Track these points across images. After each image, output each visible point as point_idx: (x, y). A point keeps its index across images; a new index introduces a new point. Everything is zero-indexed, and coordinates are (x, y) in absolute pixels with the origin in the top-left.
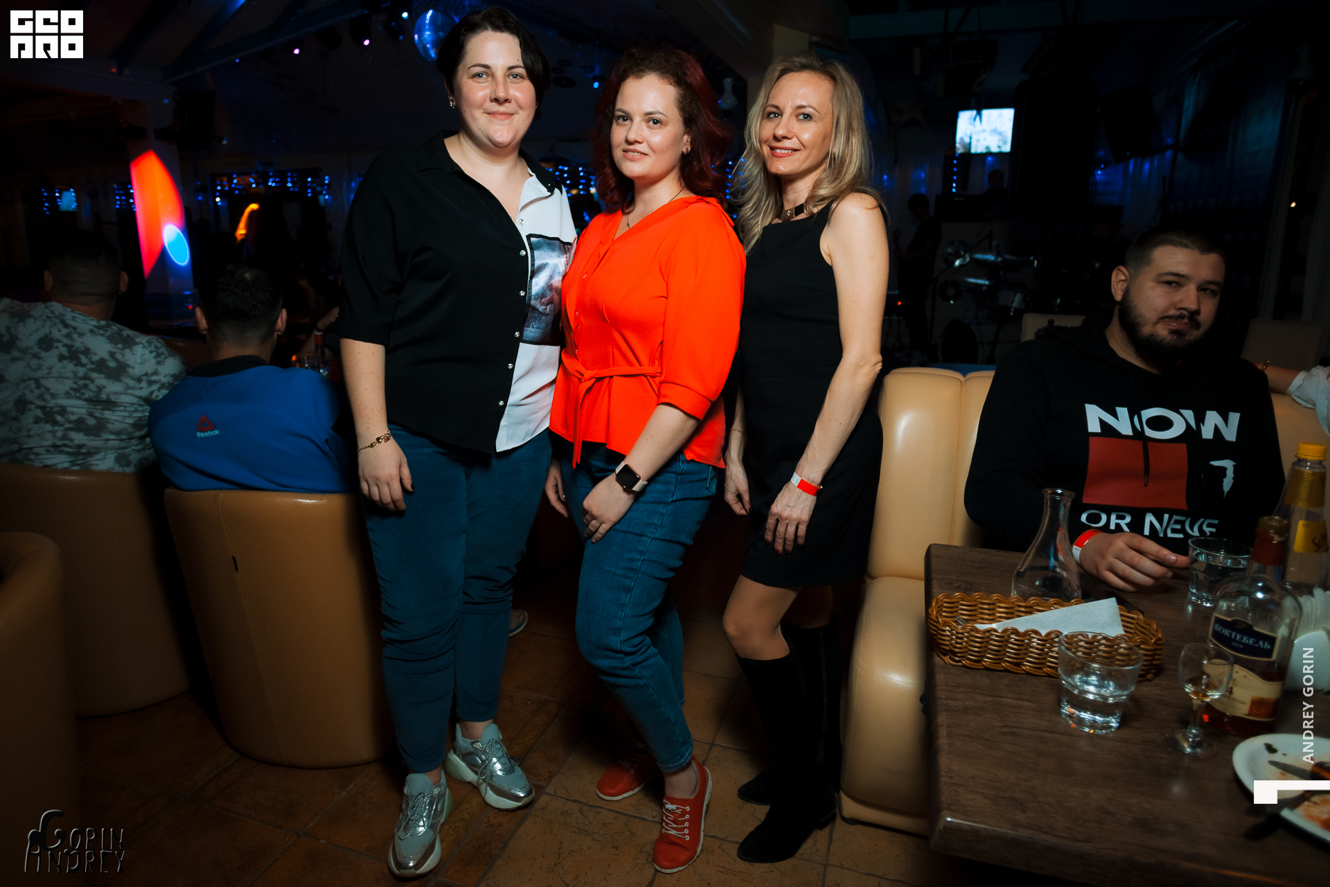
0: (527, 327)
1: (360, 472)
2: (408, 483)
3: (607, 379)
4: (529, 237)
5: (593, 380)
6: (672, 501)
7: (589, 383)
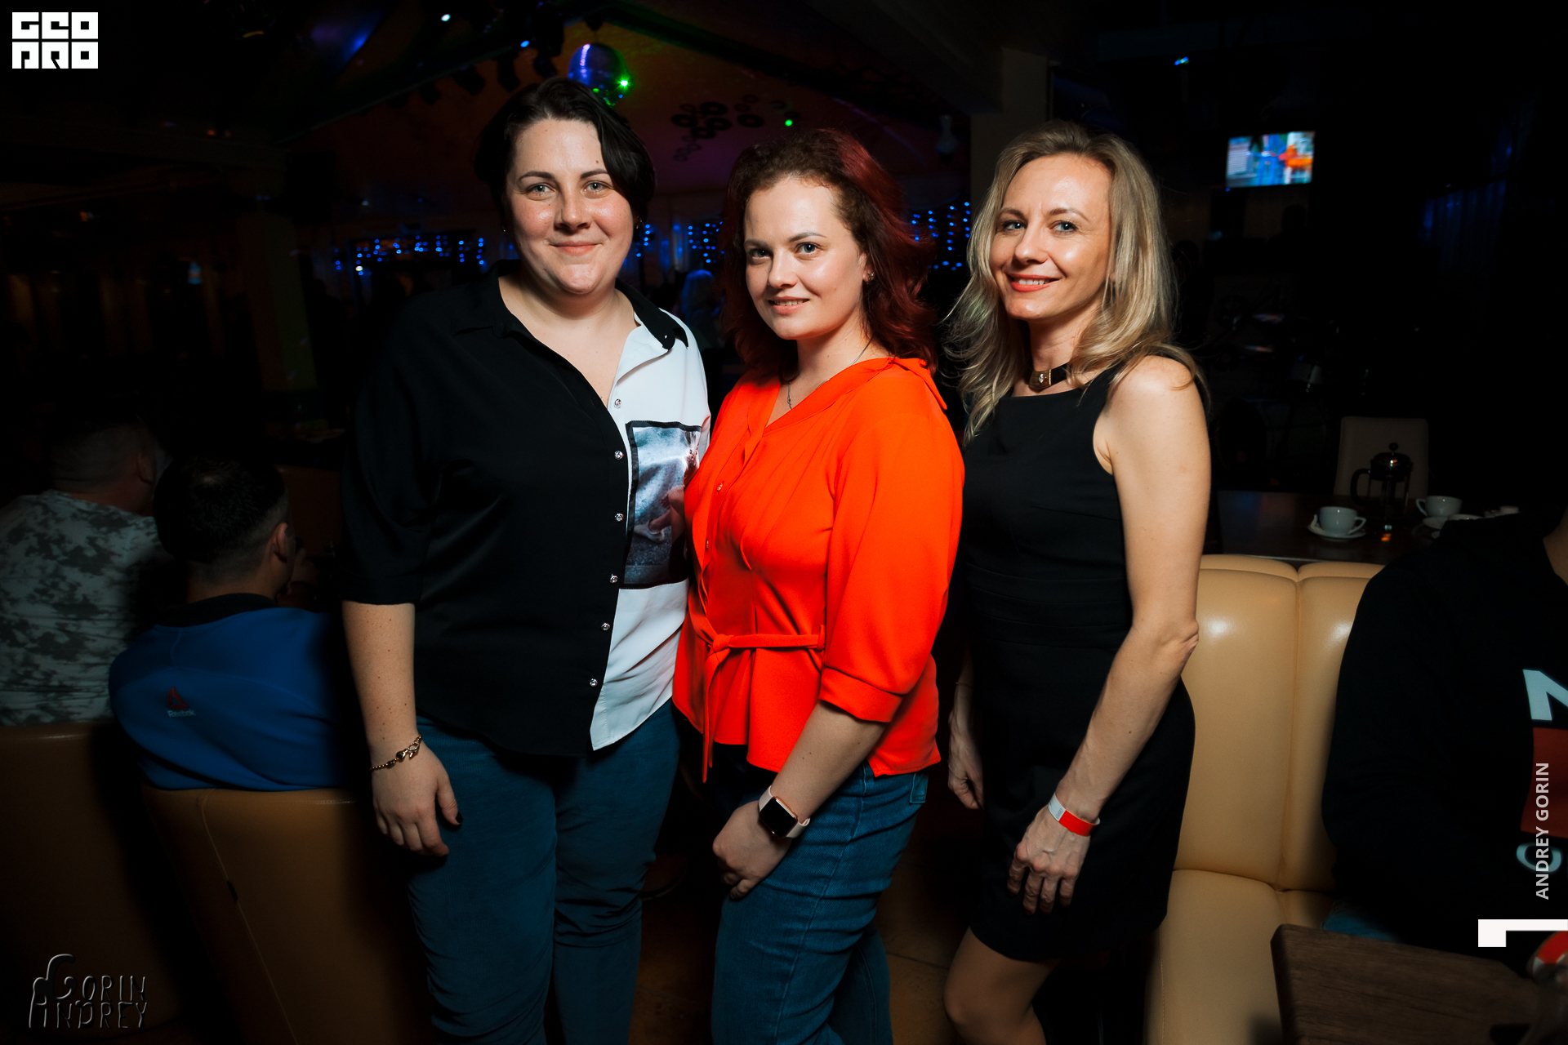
0: (629, 564)
1: (376, 806)
2: (451, 812)
3: (748, 652)
4: (629, 426)
5: (727, 651)
6: (852, 841)
7: (722, 655)
